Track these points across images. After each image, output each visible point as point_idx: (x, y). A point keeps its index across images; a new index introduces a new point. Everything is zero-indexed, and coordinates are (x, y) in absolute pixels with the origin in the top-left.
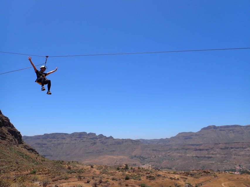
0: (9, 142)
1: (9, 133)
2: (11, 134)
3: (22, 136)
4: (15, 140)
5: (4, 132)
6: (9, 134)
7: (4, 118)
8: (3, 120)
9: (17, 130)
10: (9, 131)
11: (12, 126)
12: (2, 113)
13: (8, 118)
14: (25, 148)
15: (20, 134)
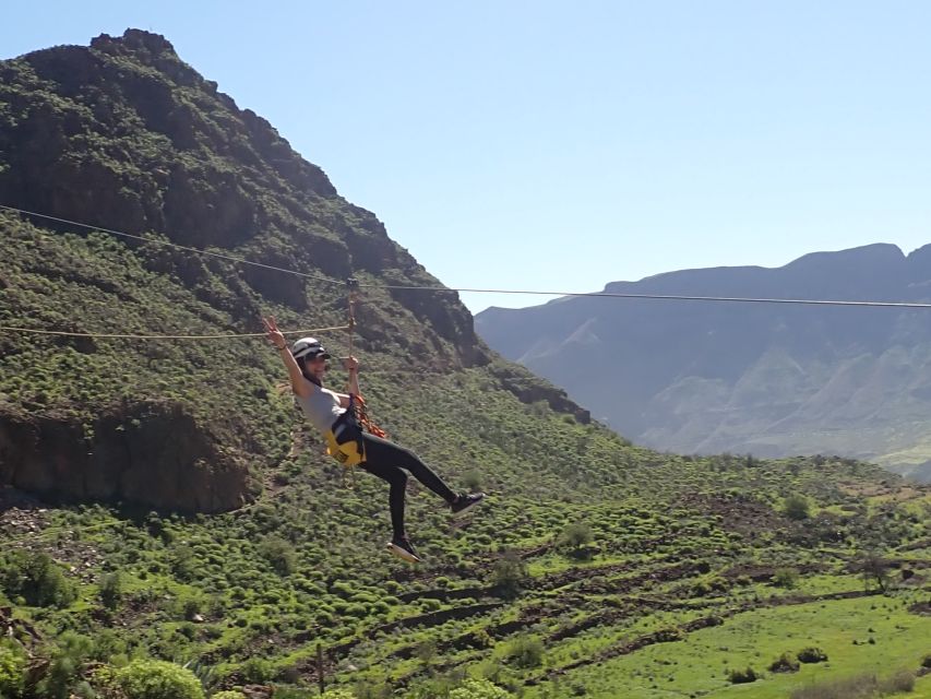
0: (411, 362)
1: (399, 307)
2: (409, 313)
3: (473, 314)
4: (438, 346)
5: (373, 305)
6: (402, 314)
7: (350, 220)
8: (349, 229)
9: (438, 282)
10: (395, 295)
11: (408, 264)
12: (333, 190)
13: (374, 215)
14: (506, 387)
15: (459, 302)
